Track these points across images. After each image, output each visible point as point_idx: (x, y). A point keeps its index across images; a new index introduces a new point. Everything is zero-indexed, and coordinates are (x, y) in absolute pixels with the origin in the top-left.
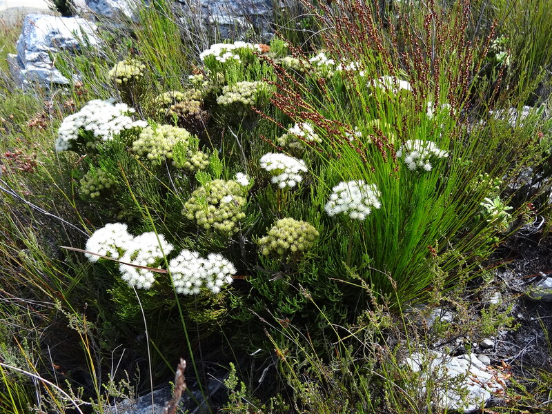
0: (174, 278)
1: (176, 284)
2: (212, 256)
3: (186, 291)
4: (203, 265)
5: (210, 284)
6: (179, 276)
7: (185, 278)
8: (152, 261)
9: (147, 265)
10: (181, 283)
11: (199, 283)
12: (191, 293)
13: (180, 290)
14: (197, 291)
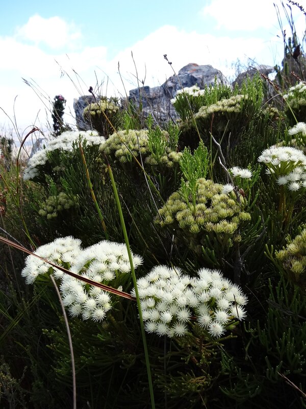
0: (143, 305)
1: (145, 315)
2: (204, 273)
3: (162, 329)
4: (190, 286)
5: (205, 319)
6: (151, 303)
7: (161, 306)
8: (109, 276)
9: (103, 282)
10: (154, 315)
11: (184, 315)
12: (171, 334)
13: (151, 327)
14: (180, 330)
